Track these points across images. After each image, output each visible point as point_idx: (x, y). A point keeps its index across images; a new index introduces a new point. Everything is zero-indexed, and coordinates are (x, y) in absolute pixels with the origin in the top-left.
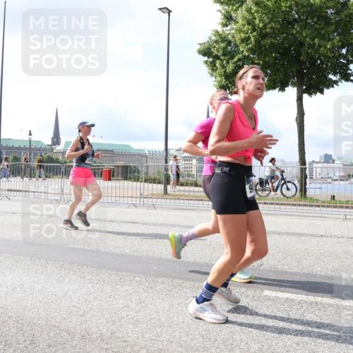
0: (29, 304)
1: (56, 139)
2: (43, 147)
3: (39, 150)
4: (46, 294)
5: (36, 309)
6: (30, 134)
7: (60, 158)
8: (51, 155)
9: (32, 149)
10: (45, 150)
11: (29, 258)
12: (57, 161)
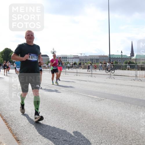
0: (124, 121)
1: (132, 54)
2: (127, 57)
3: (125, 59)
4: (131, 118)
5: (127, 124)
6: (122, 52)
7: (134, 62)
8: (130, 61)
9: (122, 58)
10: (128, 58)
11: (123, 103)
12: (133, 63)
